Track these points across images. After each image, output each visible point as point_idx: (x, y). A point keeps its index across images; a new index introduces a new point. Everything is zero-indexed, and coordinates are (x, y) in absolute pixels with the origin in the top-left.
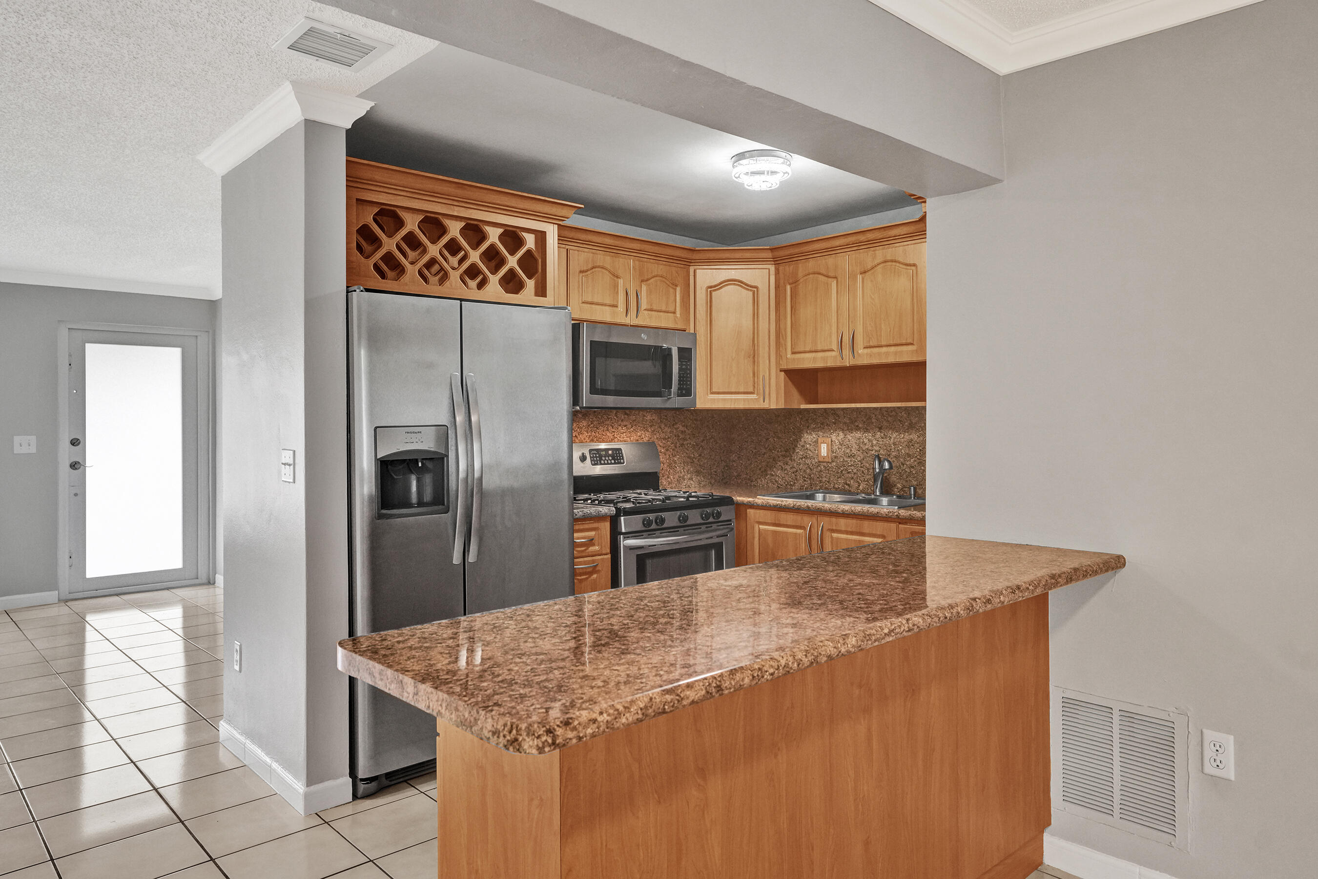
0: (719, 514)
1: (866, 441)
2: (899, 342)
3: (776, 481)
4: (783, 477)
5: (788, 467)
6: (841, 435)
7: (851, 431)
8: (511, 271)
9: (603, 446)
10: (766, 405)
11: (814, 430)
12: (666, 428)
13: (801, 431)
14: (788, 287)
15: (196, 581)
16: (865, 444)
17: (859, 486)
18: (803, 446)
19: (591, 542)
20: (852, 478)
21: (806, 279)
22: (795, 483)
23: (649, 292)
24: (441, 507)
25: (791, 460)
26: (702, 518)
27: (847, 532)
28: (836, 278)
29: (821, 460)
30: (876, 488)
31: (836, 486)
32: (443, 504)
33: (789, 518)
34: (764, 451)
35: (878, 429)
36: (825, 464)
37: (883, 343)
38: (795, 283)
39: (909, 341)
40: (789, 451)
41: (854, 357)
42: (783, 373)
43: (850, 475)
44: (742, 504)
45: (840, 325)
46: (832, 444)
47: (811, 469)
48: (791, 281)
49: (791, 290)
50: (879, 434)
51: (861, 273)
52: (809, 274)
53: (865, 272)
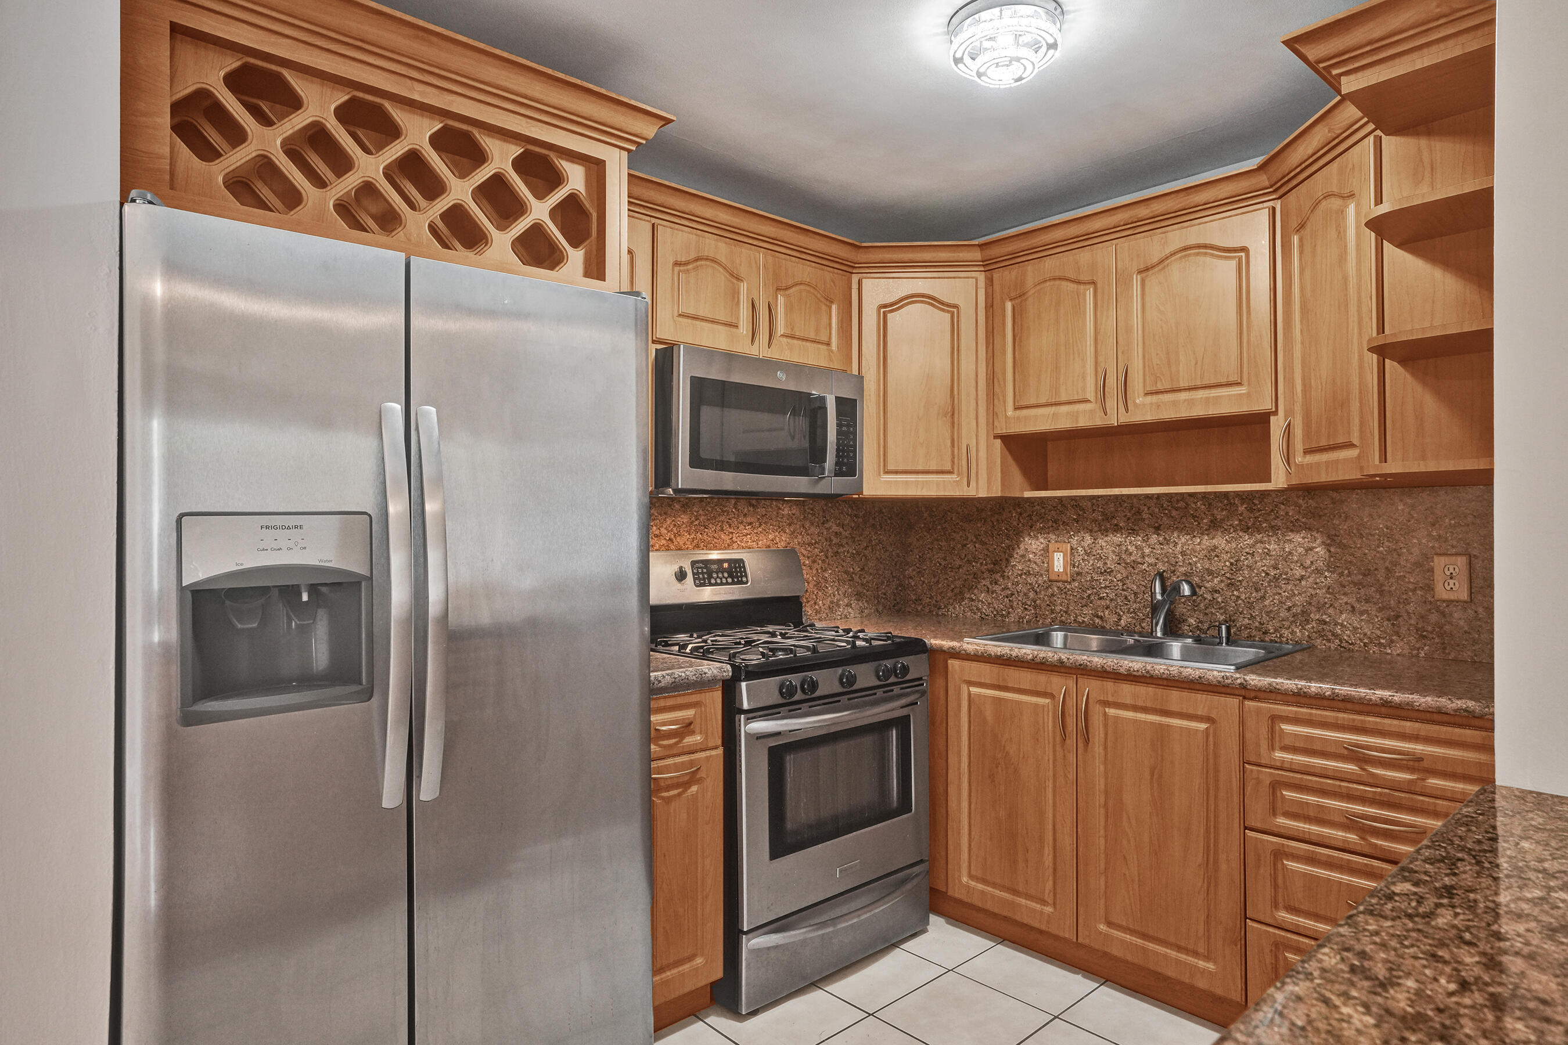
0: (905, 669)
1: (1131, 548)
2: (1213, 381)
3: (978, 609)
4: (989, 604)
5: (996, 588)
6: (1088, 539)
7: (1105, 532)
8: (537, 229)
9: (715, 555)
10: (971, 492)
11: (1041, 531)
12: (813, 529)
13: (1019, 534)
14: (1009, 305)
17: (1120, 620)
18: (1023, 556)
19: (688, 728)
20: (1108, 607)
21: (1040, 290)
22: (1009, 613)
23: (789, 308)
24: (355, 688)
25: (1003, 576)
26: (879, 678)
27: (1135, 708)
28: (1093, 283)
29: (1053, 577)
30: (1157, 624)
31: (1080, 619)
32: (361, 684)
33: (1025, 678)
34: (958, 562)
35: (1153, 530)
36: (1060, 584)
37: (1183, 384)
38: (1020, 297)
39: (1234, 378)
40: (999, 564)
41: (1127, 411)
42: (999, 441)
43: (1103, 603)
44: (941, 651)
45: (1101, 359)
46: (1072, 554)
47: (1036, 592)
48: (1013, 294)
49: (1013, 308)
50: (1154, 538)
51: (1140, 272)
52: (1045, 281)
53: (1147, 270)
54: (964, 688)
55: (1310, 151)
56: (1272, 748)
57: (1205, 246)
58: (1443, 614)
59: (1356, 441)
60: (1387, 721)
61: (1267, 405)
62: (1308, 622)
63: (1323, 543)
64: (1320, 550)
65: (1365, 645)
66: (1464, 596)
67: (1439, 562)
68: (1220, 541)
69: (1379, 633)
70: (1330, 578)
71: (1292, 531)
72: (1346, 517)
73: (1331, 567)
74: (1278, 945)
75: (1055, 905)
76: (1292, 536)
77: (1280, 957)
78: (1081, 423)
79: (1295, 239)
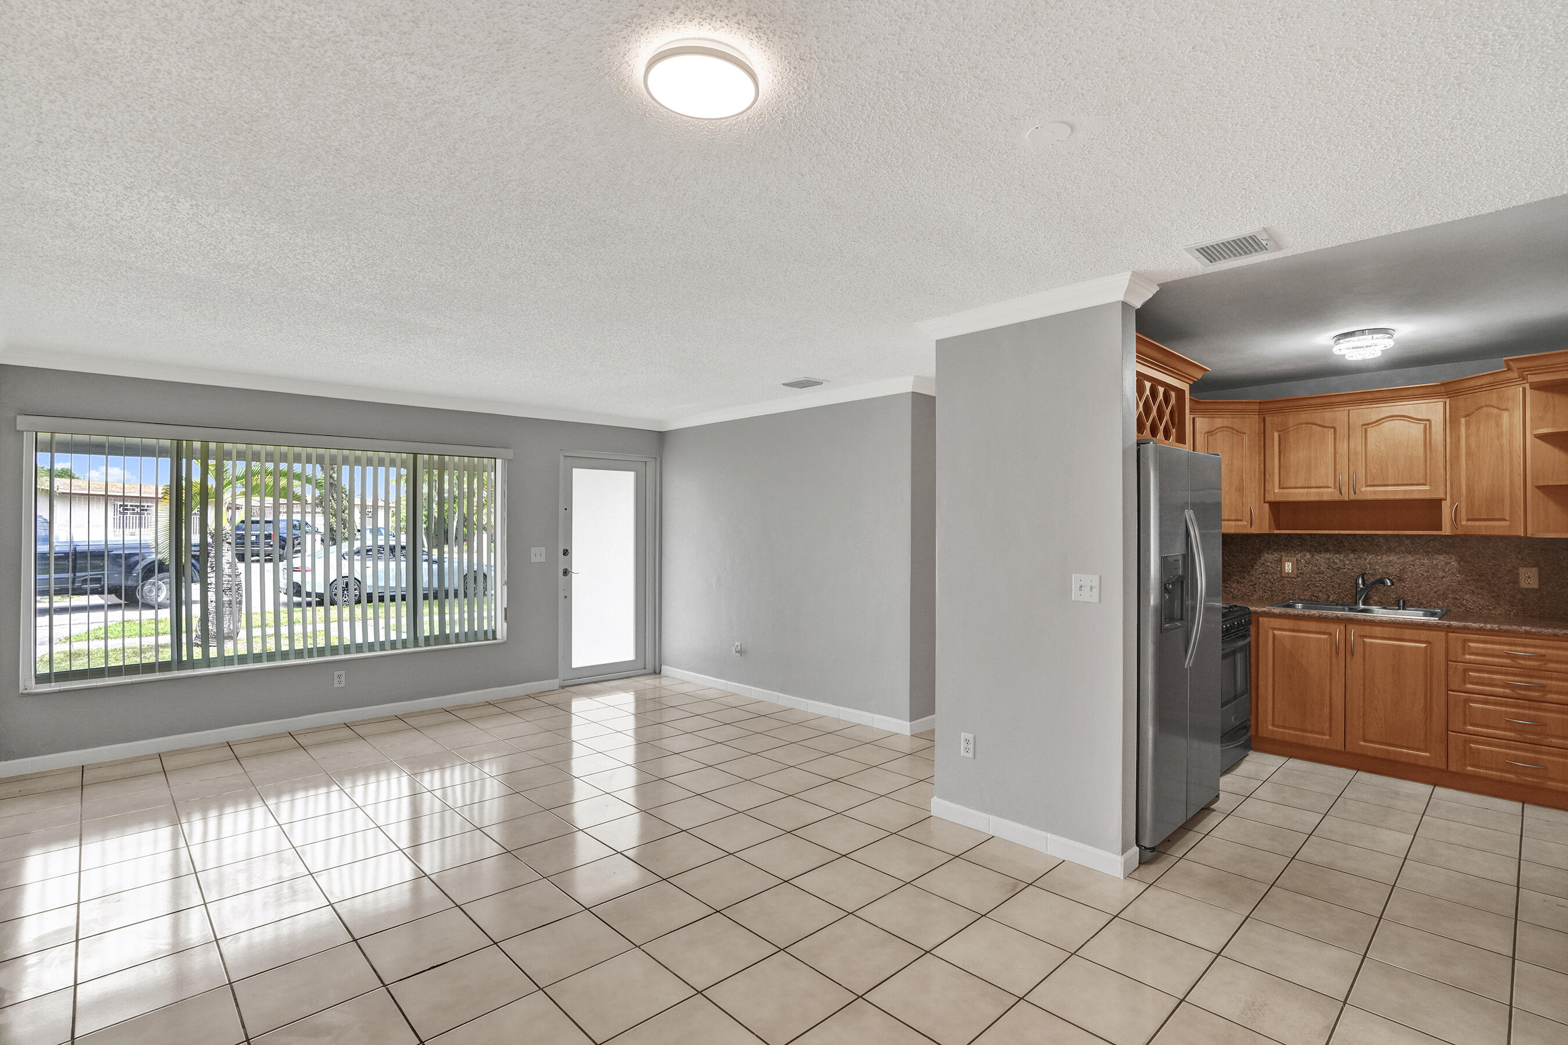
1: (1337, 561)
2: (1408, 482)
3: (1230, 592)
4: (1238, 589)
5: (1245, 581)
6: (1308, 556)
7: (1319, 552)
8: (1167, 422)
10: (1251, 531)
11: (1275, 551)
13: (1260, 552)
14: (1276, 435)
15: (644, 671)
17: (1329, 598)
18: (1263, 564)
20: (1321, 591)
21: (1298, 428)
22: (1252, 594)
25: (1248, 575)
28: (1333, 428)
29: (1283, 575)
30: (1360, 599)
31: (1302, 597)
33: (1313, 626)
35: (1351, 552)
36: (1288, 579)
37: (1390, 483)
38: (1284, 432)
39: (1421, 482)
40: (1245, 568)
41: (1355, 493)
42: (1267, 504)
43: (1318, 589)
44: (1256, 613)
45: (1338, 467)
46: (1297, 563)
47: (1272, 583)
48: (1280, 429)
49: (1279, 436)
50: (1352, 556)
51: (1364, 425)
52: (1301, 424)
53: (1368, 424)
54: (1271, 633)
55: (1477, 385)
56: (1464, 654)
57: (1405, 416)
58: (1524, 595)
59: (1507, 518)
60: (1527, 640)
61: (1442, 496)
62: (1446, 599)
63: (1456, 560)
64: (1454, 564)
65: (1480, 609)
66: (1536, 586)
67: (1522, 571)
68: (1393, 558)
69: (1488, 603)
70: (1459, 577)
71: (1437, 554)
72: (1470, 548)
73: (1460, 572)
74: (1466, 742)
75: (1330, 735)
76: (1437, 556)
77: (1467, 746)
78: (1325, 498)
79: (1463, 420)
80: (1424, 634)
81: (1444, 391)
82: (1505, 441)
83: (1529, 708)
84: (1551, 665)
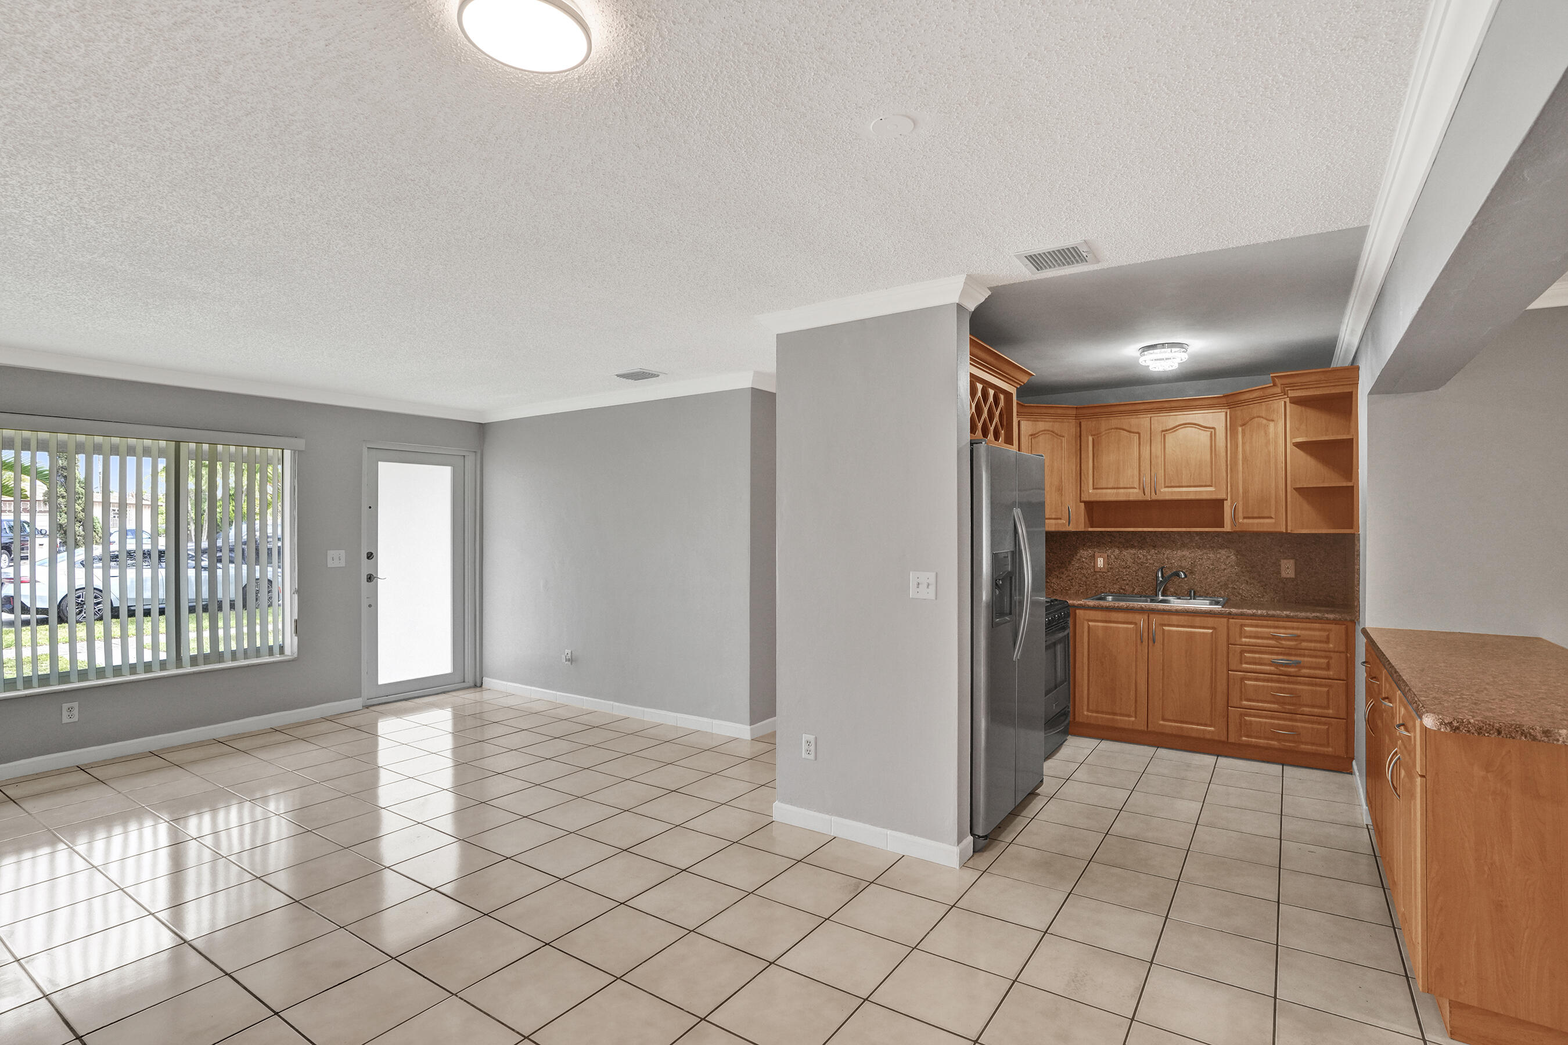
1: (1140, 556)
2: (1197, 484)
3: (1051, 587)
4: (1058, 583)
5: (1064, 576)
6: (1117, 551)
7: (1127, 548)
8: (997, 424)
10: (1074, 528)
11: (1089, 547)
13: (1076, 548)
14: (1090, 438)
16: (1140, 559)
17: (1134, 590)
18: (1079, 560)
20: (1128, 584)
21: (1109, 433)
22: (1070, 587)
25: (1066, 569)
27: (1178, 626)
28: (1137, 433)
29: (1096, 570)
30: (1159, 591)
31: (1111, 590)
33: (1121, 616)
35: (1152, 548)
36: (1100, 573)
37: (1184, 484)
38: (1097, 435)
39: (1207, 484)
40: (1065, 563)
41: (1156, 494)
42: (1083, 504)
43: (1125, 582)
44: (1074, 606)
45: (1142, 469)
46: (1108, 559)
47: (1087, 578)
48: (1094, 433)
49: (1093, 440)
50: (1153, 551)
51: (1163, 431)
52: (1112, 429)
53: (1167, 430)
54: (1086, 623)
55: (1251, 397)
56: (1241, 637)
57: (1195, 424)
58: (1285, 583)
59: (1273, 516)
60: (1287, 623)
61: (1224, 497)
62: (1227, 589)
63: (1234, 554)
64: (1233, 557)
65: (1252, 598)
66: (1293, 576)
67: (1283, 562)
68: (1186, 553)
69: (1258, 592)
70: (1237, 569)
71: (1220, 548)
72: (1245, 543)
73: (1238, 565)
74: (1242, 715)
75: (1136, 717)
76: (1220, 550)
77: (1243, 720)
78: (1131, 498)
79: (1240, 429)
80: (1210, 621)
81: (1225, 402)
82: (1272, 448)
83: (1288, 682)
84: (1304, 644)
